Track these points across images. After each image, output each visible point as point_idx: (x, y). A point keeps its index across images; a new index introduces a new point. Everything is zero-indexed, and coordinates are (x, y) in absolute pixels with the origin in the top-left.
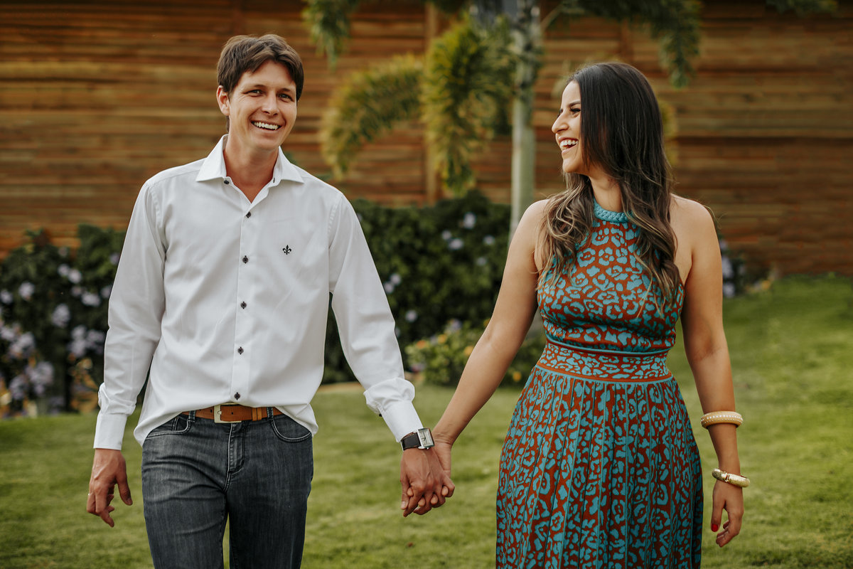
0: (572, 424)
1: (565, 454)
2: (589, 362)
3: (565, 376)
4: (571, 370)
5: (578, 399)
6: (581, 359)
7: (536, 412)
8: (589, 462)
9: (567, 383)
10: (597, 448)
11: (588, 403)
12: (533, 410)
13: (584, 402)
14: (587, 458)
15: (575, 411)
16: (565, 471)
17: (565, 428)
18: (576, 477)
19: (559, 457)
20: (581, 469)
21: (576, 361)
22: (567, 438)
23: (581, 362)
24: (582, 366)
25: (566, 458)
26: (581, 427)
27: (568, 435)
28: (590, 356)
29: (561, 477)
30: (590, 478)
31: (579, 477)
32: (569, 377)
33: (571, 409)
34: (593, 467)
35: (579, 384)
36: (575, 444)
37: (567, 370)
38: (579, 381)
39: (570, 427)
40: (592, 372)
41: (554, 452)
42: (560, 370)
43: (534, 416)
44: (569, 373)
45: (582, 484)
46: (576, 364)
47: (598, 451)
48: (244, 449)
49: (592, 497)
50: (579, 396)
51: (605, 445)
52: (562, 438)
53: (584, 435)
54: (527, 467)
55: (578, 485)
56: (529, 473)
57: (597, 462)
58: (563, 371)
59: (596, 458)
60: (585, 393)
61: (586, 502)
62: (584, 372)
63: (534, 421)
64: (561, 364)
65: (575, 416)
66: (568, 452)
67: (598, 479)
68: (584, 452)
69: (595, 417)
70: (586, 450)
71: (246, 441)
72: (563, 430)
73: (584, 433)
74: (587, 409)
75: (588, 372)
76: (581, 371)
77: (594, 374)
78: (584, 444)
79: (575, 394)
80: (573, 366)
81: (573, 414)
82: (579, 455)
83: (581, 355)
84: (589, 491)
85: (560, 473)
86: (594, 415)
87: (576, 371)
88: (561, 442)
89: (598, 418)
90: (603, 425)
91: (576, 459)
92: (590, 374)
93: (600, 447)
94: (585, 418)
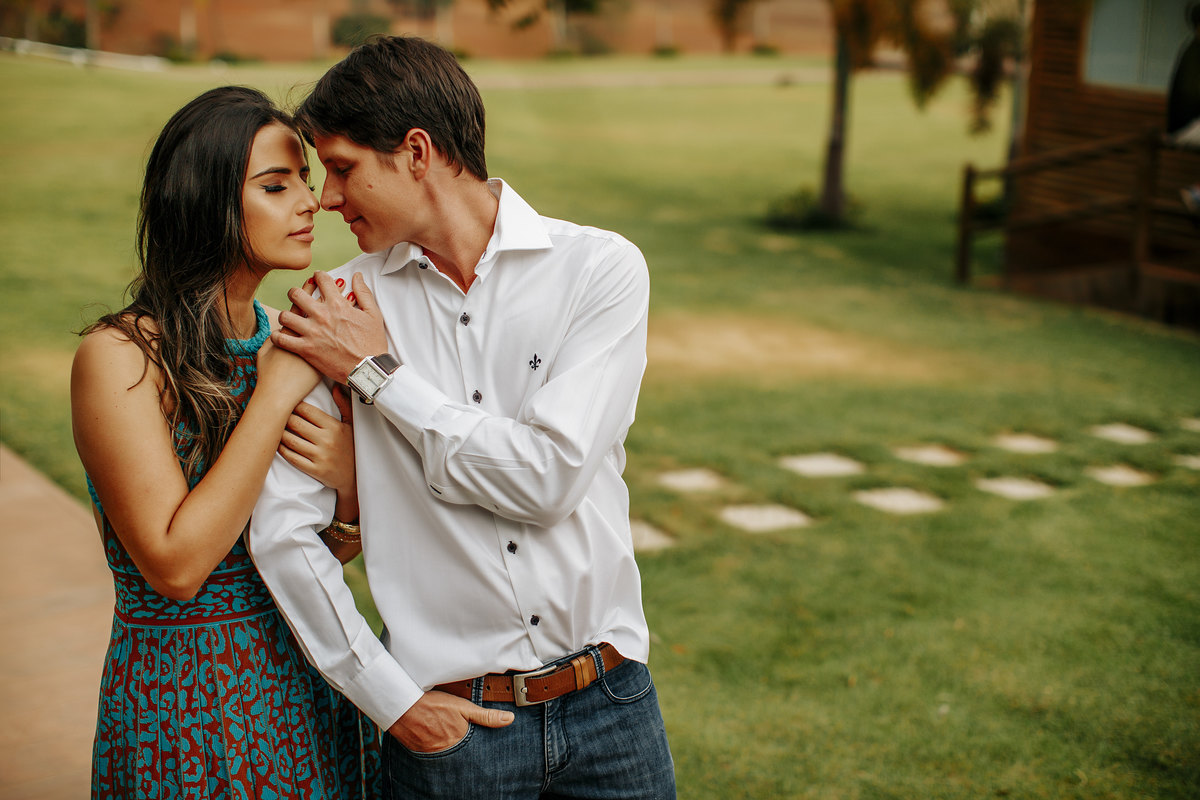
0: (248, 693)
1: (252, 741)
2: (238, 590)
3: (208, 626)
4: (213, 612)
5: (244, 655)
6: (225, 590)
7: (169, 696)
8: (290, 735)
9: (216, 635)
10: (296, 709)
11: (262, 652)
12: (161, 694)
13: (256, 653)
14: (285, 731)
15: (248, 672)
16: (261, 764)
17: (237, 703)
18: (281, 765)
19: (244, 748)
20: (283, 750)
21: (216, 595)
22: (248, 717)
23: (225, 595)
24: (230, 600)
25: (255, 745)
26: (265, 691)
27: (247, 711)
28: (238, 580)
29: (258, 775)
30: (297, 757)
31: (283, 763)
32: (216, 625)
33: (239, 672)
34: (297, 740)
35: (238, 630)
36: (263, 720)
37: (206, 615)
38: (237, 624)
39: (247, 699)
40: (249, 603)
41: (235, 745)
42: (190, 620)
43: (167, 702)
44: (211, 619)
45: (291, 770)
46: (218, 600)
47: (299, 714)
48: (567, 736)
49: (309, 780)
50: (243, 647)
51: (306, 701)
52: (240, 720)
53: (272, 700)
54: (194, 785)
55: (287, 774)
56: (201, 792)
57: (301, 729)
58: (199, 619)
59: (299, 724)
60: (253, 639)
61: (303, 791)
62: (237, 607)
63: (170, 711)
64: (190, 609)
65: (248, 680)
66: (256, 735)
67: (309, 753)
68: (278, 725)
69: (278, 668)
70: (281, 720)
71: (567, 721)
72: (235, 708)
73: (271, 698)
74: (263, 662)
75: (242, 606)
76: (230, 608)
77: (254, 605)
78: (276, 713)
79: (237, 647)
80: (214, 604)
81: (244, 677)
82: (274, 732)
83: (223, 584)
84: (301, 774)
85: (253, 770)
86: (275, 665)
87: (223, 611)
88: (240, 726)
89: (282, 668)
90: (294, 673)
91: (274, 741)
92: (246, 608)
93: (300, 706)
94: (265, 677)
